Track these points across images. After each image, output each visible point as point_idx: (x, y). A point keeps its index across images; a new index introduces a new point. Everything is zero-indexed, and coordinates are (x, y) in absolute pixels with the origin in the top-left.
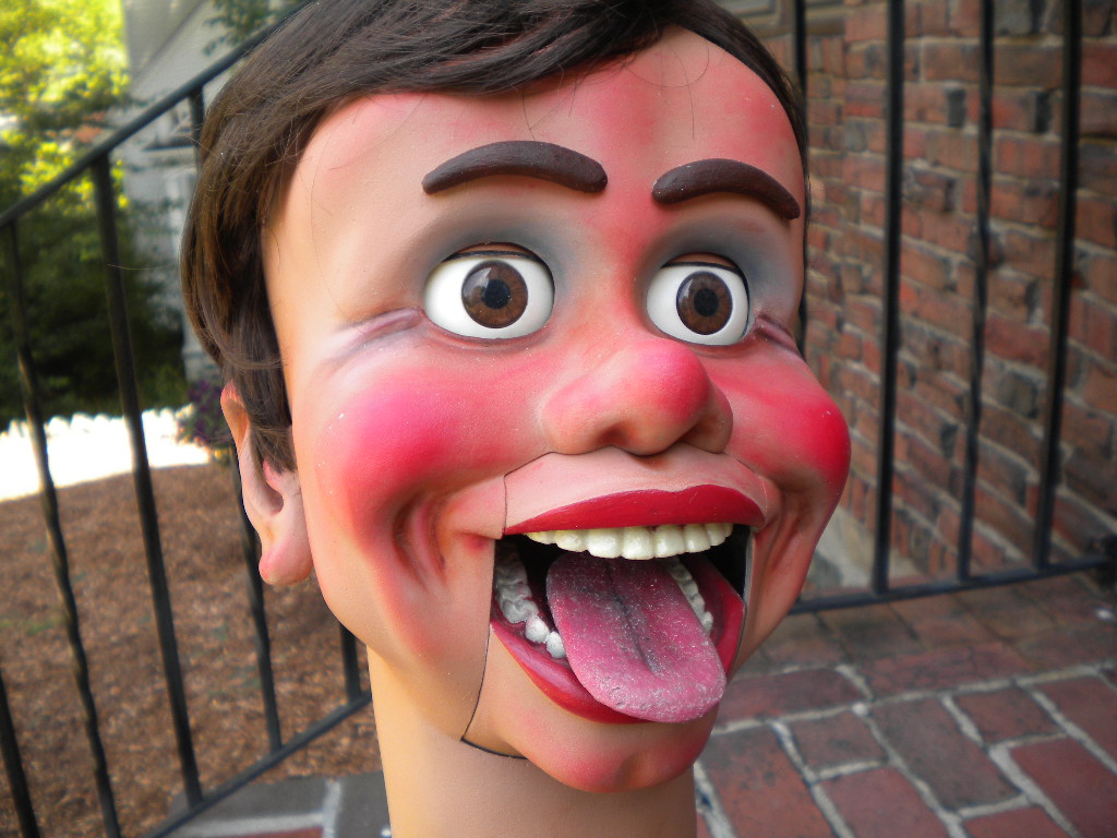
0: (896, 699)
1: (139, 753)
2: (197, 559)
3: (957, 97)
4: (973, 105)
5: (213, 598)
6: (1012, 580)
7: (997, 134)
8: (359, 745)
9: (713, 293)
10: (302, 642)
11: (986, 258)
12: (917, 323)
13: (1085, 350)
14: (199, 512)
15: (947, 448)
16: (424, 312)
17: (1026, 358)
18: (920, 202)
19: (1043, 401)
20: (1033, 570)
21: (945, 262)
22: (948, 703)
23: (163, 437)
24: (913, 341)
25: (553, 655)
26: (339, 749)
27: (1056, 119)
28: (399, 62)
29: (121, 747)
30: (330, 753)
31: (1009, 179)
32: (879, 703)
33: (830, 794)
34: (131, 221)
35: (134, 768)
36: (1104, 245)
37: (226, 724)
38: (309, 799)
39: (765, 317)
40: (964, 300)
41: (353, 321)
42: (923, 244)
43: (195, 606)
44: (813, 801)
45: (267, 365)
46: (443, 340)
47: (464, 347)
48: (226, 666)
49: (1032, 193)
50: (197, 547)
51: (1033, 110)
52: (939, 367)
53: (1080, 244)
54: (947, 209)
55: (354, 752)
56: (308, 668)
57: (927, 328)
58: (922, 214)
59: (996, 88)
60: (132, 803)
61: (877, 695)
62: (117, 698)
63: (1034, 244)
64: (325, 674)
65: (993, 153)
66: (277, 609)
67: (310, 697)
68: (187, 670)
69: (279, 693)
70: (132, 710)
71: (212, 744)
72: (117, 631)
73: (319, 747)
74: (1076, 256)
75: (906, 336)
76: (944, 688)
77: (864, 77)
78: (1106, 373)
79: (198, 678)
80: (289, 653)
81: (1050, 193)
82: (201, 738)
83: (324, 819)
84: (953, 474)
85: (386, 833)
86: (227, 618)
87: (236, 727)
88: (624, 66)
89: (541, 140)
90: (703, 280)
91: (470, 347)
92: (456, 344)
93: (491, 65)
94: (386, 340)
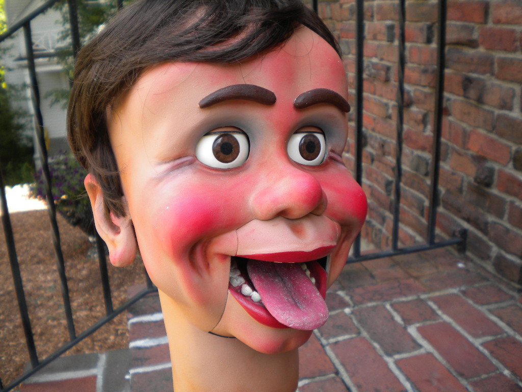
0: (364, 306)
1: (14, 346)
2: (40, 254)
3: (391, 28)
4: (397, 31)
5: (48, 272)
6: (417, 250)
7: (408, 45)
8: (119, 339)
9: (314, 143)
10: (91, 292)
11: (404, 104)
12: (374, 134)
13: (450, 144)
14: (42, 232)
15: (388, 192)
16: (196, 157)
17: (423, 149)
18: (374, 77)
19: (431, 168)
20: (428, 246)
21: (386, 105)
22: (388, 307)
23: (22, 196)
24: (372, 142)
25: (255, 300)
26: (109, 341)
27: (436, 38)
28: (187, 47)
29: (6, 343)
30: (105, 343)
31: (415, 65)
32: (356, 308)
33: (333, 350)
34: (8, 94)
35: (12, 353)
36: (458, 95)
37: (55, 331)
38: (91, 362)
39: (332, 151)
40: (394, 122)
41: (166, 161)
42: (376, 97)
43: (40, 276)
44: (325, 353)
45: (113, 173)
46: (205, 169)
47: (214, 172)
48: (55, 304)
49: (425, 71)
50: (40, 249)
51: (425, 33)
52: (384, 154)
53: (446, 94)
54: (387, 80)
55: (116, 342)
56: (94, 304)
57: (378, 136)
58: (376, 83)
59: (407, 23)
60: (11, 370)
61: (355, 305)
62: (3, 321)
63: (426, 95)
64: (102, 306)
65: (407, 53)
66: (79, 277)
67: (95, 317)
68: (36, 306)
69: (80, 316)
70: (10, 326)
71: (49, 341)
72: (3, 289)
73: (99, 341)
74: (445, 100)
75: (369, 140)
76: (386, 300)
77: (349, 20)
78: (460, 154)
79: (42, 310)
80: (84, 297)
81: (433, 72)
82: (43, 338)
83: (98, 372)
84: (391, 203)
85: (127, 377)
86: (55, 281)
87: (60, 332)
88: (281, 48)
89: (248, 83)
90: (309, 138)
91: (217, 173)
92: (211, 171)
93: (229, 52)
94: (180, 170)
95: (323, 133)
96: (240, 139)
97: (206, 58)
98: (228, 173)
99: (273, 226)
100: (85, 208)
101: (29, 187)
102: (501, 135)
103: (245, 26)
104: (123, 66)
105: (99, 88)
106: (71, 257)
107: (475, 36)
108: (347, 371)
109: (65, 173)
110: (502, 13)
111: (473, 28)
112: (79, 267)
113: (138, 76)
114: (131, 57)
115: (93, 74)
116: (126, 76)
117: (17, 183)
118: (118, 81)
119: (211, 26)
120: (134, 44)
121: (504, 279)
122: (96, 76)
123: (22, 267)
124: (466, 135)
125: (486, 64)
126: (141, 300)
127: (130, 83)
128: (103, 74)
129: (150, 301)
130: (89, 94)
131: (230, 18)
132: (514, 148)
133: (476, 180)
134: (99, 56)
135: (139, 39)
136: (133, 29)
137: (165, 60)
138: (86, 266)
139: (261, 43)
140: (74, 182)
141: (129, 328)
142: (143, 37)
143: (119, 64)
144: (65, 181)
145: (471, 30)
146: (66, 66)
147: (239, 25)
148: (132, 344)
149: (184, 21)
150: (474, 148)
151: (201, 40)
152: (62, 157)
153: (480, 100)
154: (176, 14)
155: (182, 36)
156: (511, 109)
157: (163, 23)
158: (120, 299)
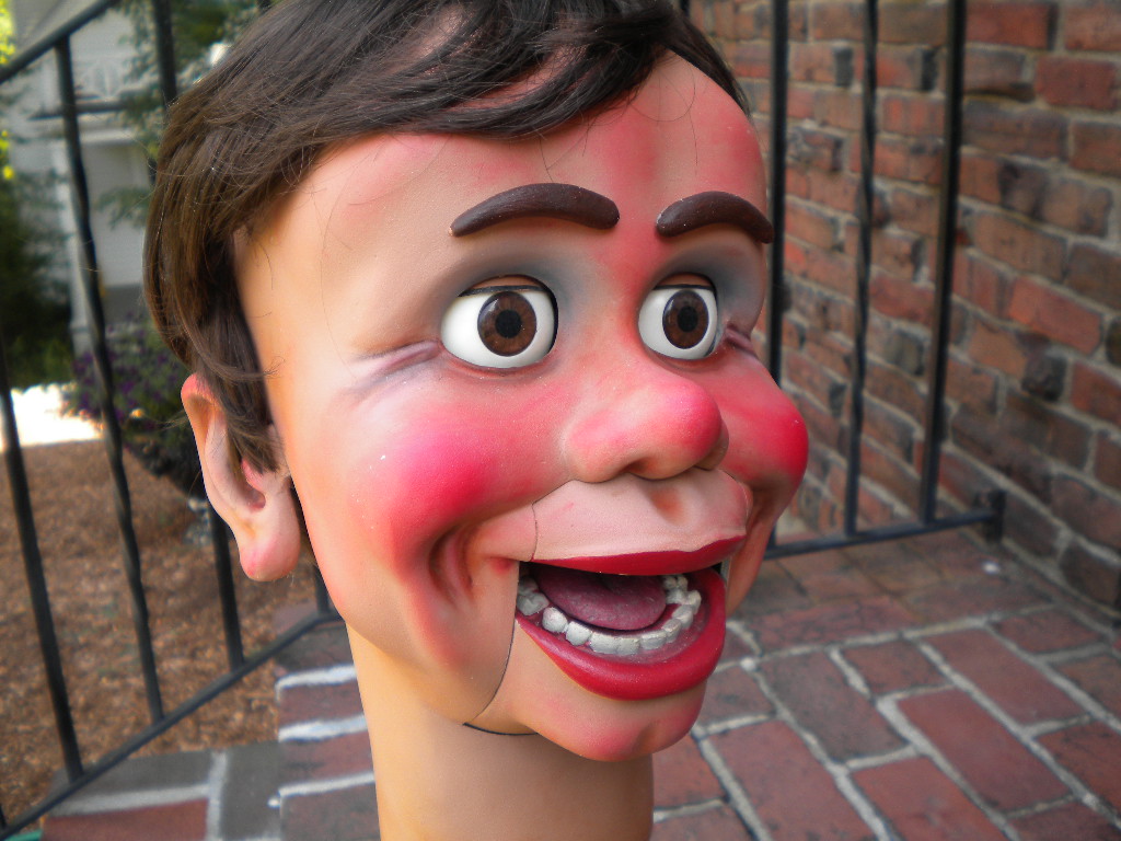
0: (784, 654)
1: (28, 733)
2: (85, 536)
3: (844, 57)
4: (859, 64)
5: (101, 575)
6: (899, 535)
7: (882, 93)
8: (252, 720)
9: (694, 311)
10: (194, 617)
11: (872, 219)
12: (806, 284)
13: (970, 307)
14: (87, 488)
15: (836, 407)
16: (442, 344)
17: (912, 317)
18: (807, 162)
19: (928, 358)
20: (920, 525)
21: (833, 222)
22: (836, 656)
23: (47, 411)
24: (802, 302)
26: (232, 724)
27: (942, 79)
28: (424, 101)
29: (9, 727)
30: (223, 728)
31: (895, 137)
32: (767, 658)
33: (718, 749)
34: (17, 193)
35: (23, 749)
36: (988, 202)
37: (116, 701)
38: (194, 771)
39: (732, 327)
40: (850, 260)
41: (375, 351)
42: (812, 204)
43: (83, 583)
44: (701, 755)
45: (251, 376)
46: (462, 370)
47: (482, 377)
48: (115, 643)
49: (917, 151)
50: (84, 524)
51: (918, 69)
52: (827, 327)
53: (964, 201)
54: (835, 169)
55: (248, 727)
56: (200, 644)
57: (815, 288)
58: (810, 174)
59: (881, 46)
60: (22, 784)
61: (765, 650)
62: (6, 679)
63: (919, 202)
64: (217, 649)
65: (879, 111)
66: (168, 585)
67: (203, 673)
68: (75, 648)
69: (170, 669)
70: (20, 690)
71: (102, 722)
72: (4, 610)
73: (211, 723)
74: (960, 212)
75: (794, 296)
76: (832, 642)
77: (753, 38)
78: (991, 329)
79: (87, 656)
80: (178, 629)
81: (936, 152)
82: (91, 716)
83: (211, 790)
84: (842, 432)
85: (274, 803)
86: (116, 594)
87: (126, 704)
88: (629, 103)
89: (559, 181)
90: (685, 299)
91: (489, 378)
92: (475, 375)
93: (518, 112)
94: (407, 372)
95: (713, 288)
96: (537, 302)
97: (467, 125)
98: (511, 377)
99: (614, 495)
100: (180, 437)
101: (61, 391)
102: (1081, 289)
103: (550, 54)
104: (279, 141)
105: (223, 188)
106: (151, 542)
107: (1027, 75)
108: (748, 793)
109: (138, 362)
110: (1086, 28)
111: (1023, 59)
112: (167, 563)
113: (313, 163)
114: (297, 121)
115: (208, 156)
116: (285, 163)
117: (35, 383)
118: (266, 175)
119: (477, 54)
120: (301, 91)
121: (1086, 599)
122: (215, 160)
123: (47, 562)
124: (1004, 289)
125: (1050, 137)
126: (305, 638)
127: (293, 178)
128: (232, 158)
129: (323, 639)
130: (199, 200)
131: (517, 37)
132: (1109, 317)
133: (1025, 384)
134: (220, 116)
135: (313, 82)
136: (301, 57)
137: (375, 129)
138: (182, 561)
139: (589, 92)
140: (158, 382)
141: (278, 698)
142: (323, 75)
143: (269, 136)
144: (140, 379)
145: (1018, 63)
146: (142, 134)
147: (537, 52)
148: (286, 734)
149: (415, 42)
150: (1022, 316)
151: (456, 84)
152: (132, 328)
153: (1036, 214)
154: (397, 25)
155: (412, 75)
156: (1101, 233)
157: (368, 45)
158: (255, 634)
